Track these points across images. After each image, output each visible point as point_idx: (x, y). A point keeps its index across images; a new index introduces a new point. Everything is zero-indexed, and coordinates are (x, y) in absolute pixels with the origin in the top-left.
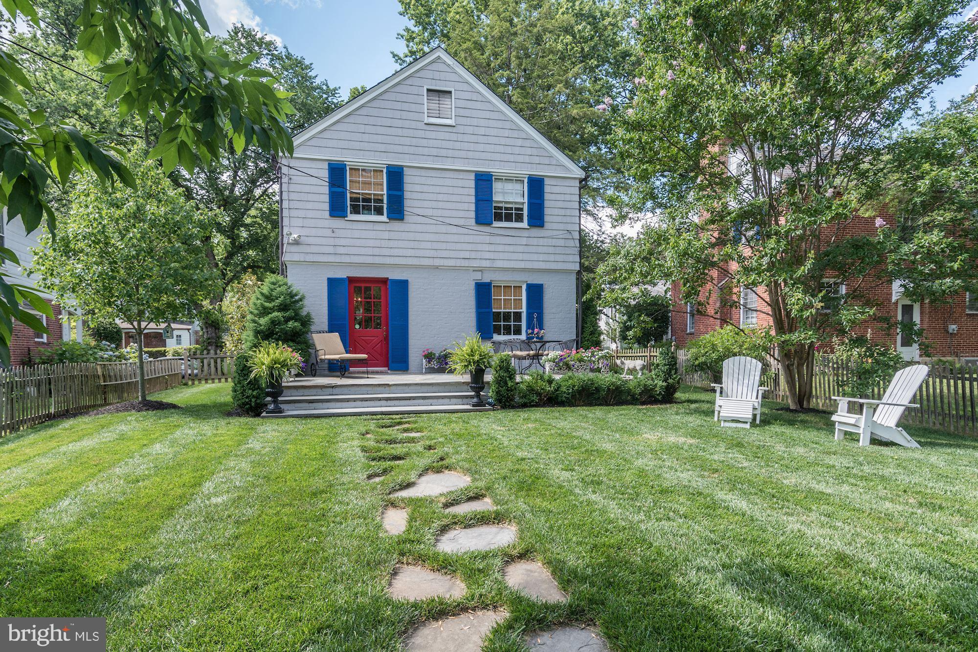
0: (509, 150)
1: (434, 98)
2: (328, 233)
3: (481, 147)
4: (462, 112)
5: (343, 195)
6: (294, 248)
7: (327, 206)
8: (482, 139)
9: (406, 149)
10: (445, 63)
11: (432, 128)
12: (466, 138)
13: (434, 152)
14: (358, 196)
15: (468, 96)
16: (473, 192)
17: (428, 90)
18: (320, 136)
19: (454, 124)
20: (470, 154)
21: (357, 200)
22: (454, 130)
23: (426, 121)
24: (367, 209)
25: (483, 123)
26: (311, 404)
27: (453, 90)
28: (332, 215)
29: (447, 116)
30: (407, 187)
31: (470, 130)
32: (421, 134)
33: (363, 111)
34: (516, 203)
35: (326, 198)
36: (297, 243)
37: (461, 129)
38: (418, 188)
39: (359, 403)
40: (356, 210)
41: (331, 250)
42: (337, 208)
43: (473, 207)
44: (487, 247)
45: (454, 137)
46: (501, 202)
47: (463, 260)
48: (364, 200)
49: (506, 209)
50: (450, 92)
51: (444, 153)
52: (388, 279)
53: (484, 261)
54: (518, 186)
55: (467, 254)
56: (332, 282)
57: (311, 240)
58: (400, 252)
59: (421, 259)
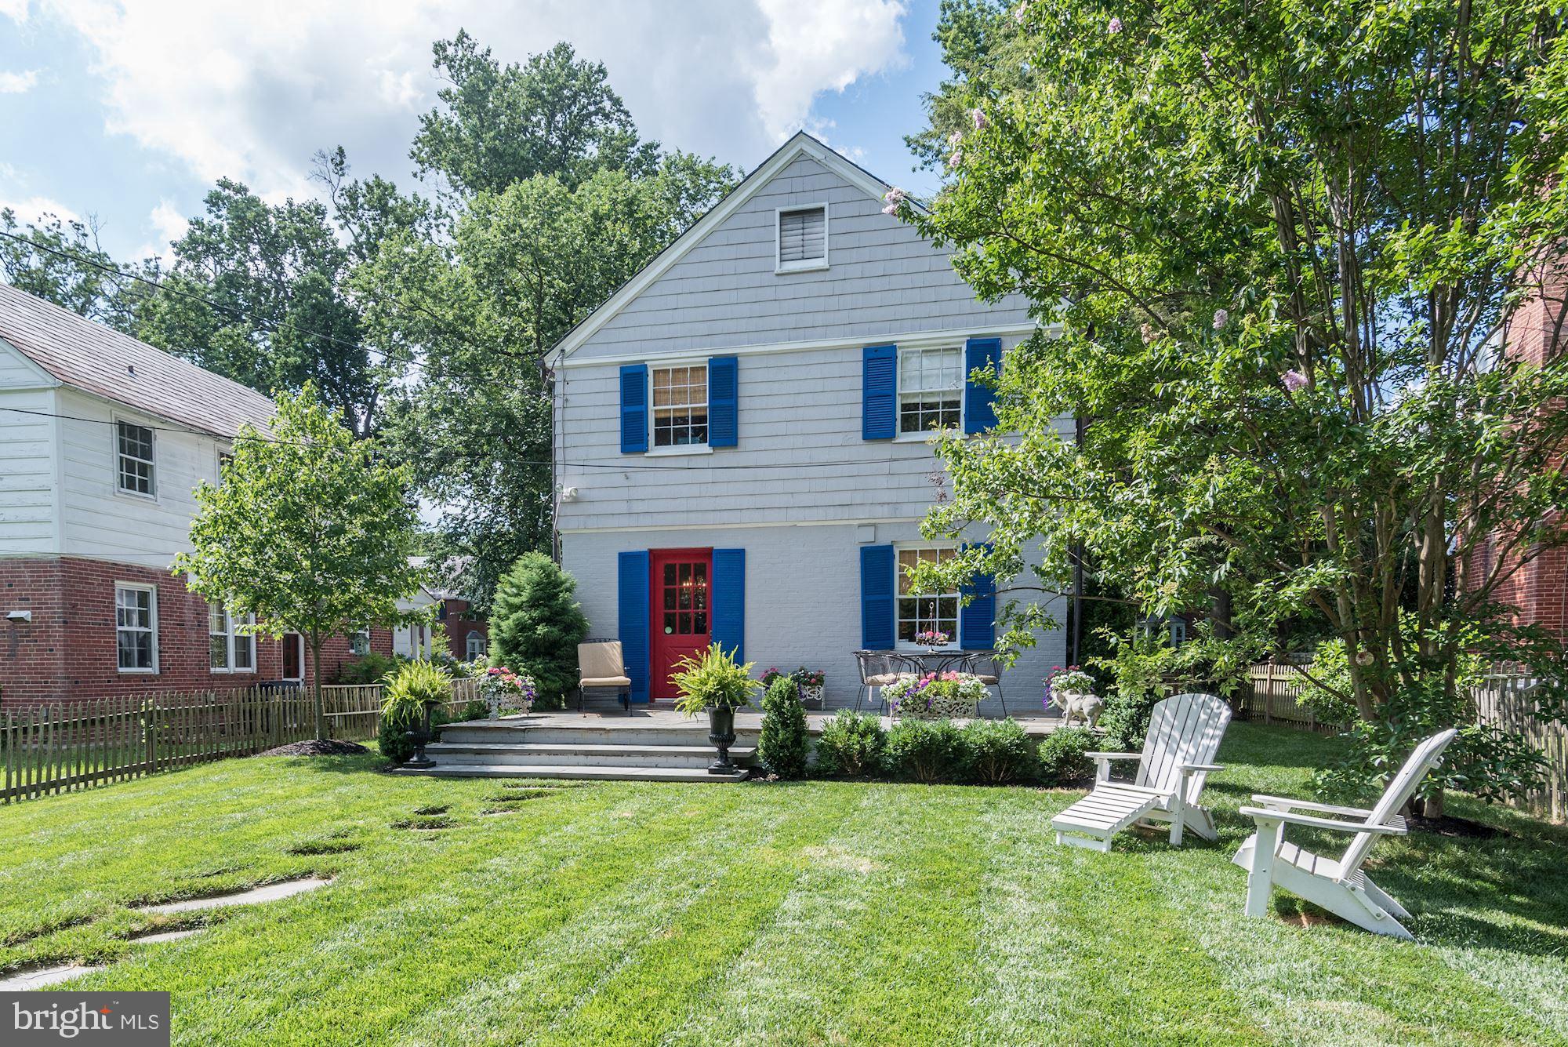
0: (931, 295)
1: (794, 226)
2: (619, 479)
3: (876, 299)
4: (843, 241)
5: (642, 416)
6: (570, 510)
7: (617, 438)
8: (877, 284)
9: (743, 325)
10: (812, 159)
11: (788, 280)
12: (848, 287)
13: (792, 321)
14: (667, 415)
15: (854, 209)
16: (859, 383)
17: (783, 215)
18: (611, 325)
19: (827, 266)
20: (857, 315)
21: (666, 421)
22: (828, 276)
23: (777, 270)
24: (680, 437)
25: (881, 253)
26: (478, 757)
27: (826, 205)
28: (624, 451)
29: (815, 254)
30: (744, 390)
31: (856, 271)
32: (769, 293)
33: (677, 272)
34: (944, 393)
35: (617, 425)
36: (575, 500)
37: (839, 273)
38: (763, 389)
39: (544, 758)
40: (662, 439)
41: (623, 507)
42: (633, 439)
43: (859, 411)
44: (883, 482)
45: (827, 288)
46: (916, 395)
47: (839, 509)
48: (676, 421)
49: (925, 406)
50: (822, 210)
51: (808, 320)
52: (711, 549)
53: (878, 507)
54: (949, 361)
55: (845, 498)
56: (626, 559)
57: (595, 495)
58: (732, 503)
59: (767, 512)
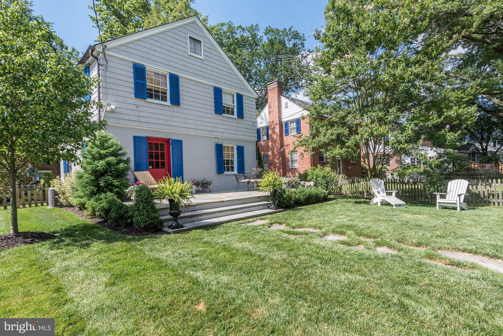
0: (228, 78)
1: (193, 42)
2: (134, 107)
3: (216, 74)
4: (207, 54)
5: (144, 85)
6: (110, 115)
7: (133, 91)
8: (216, 70)
9: (179, 66)
10: (197, 25)
11: (192, 58)
12: (209, 68)
13: (194, 71)
14: (152, 88)
15: (209, 46)
16: (213, 96)
17: (190, 37)
18: (127, 45)
19: (203, 59)
20: (211, 77)
22: (203, 62)
23: (189, 54)
24: (157, 97)
27: (201, 41)
28: (136, 97)
29: (199, 54)
30: (181, 88)
31: (210, 64)
32: (187, 60)
35: (132, 85)
36: (112, 111)
37: (206, 62)
38: (186, 89)
40: (150, 96)
41: (136, 118)
42: (139, 93)
43: (213, 104)
44: (220, 126)
45: (203, 66)
46: (225, 104)
47: (209, 132)
48: (155, 91)
49: (227, 108)
51: (198, 73)
52: (170, 139)
53: (219, 133)
55: (211, 129)
56: (136, 139)
57: (122, 111)
58: (178, 124)
59: (189, 129)
